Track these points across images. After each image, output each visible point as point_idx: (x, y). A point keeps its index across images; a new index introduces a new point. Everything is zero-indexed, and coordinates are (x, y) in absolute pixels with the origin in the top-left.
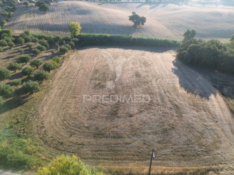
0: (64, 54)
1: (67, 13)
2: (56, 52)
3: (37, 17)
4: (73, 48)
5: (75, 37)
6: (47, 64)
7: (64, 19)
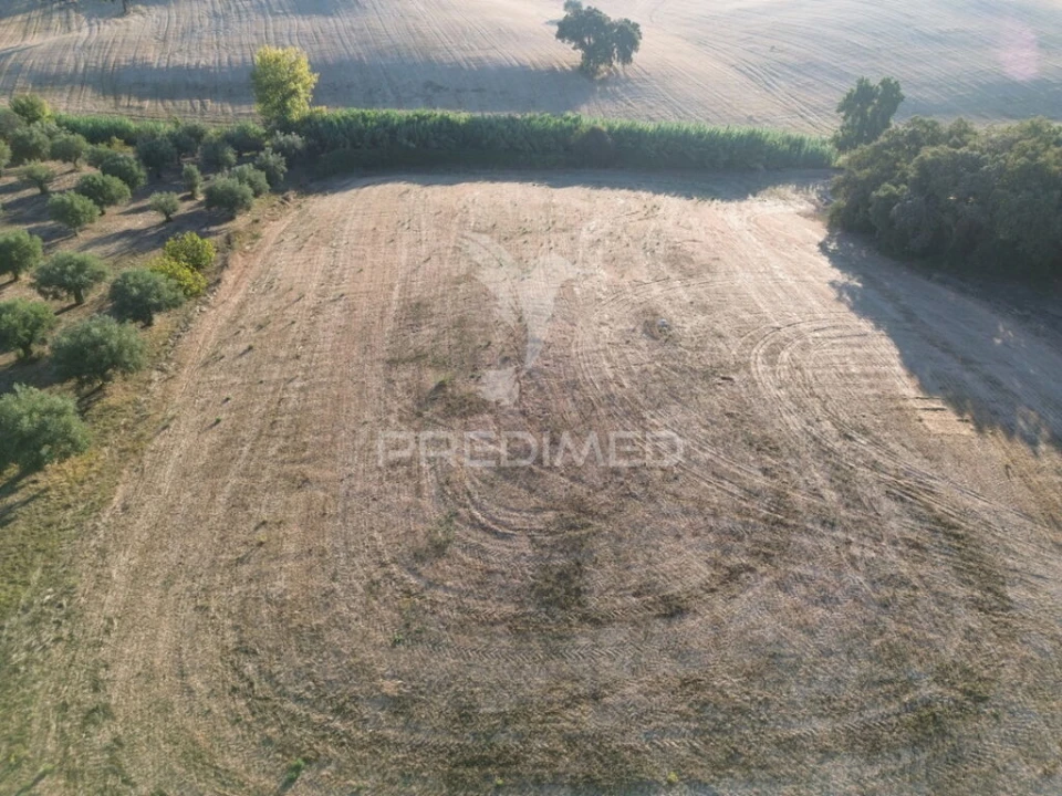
0: (232, 218)
1: (237, 7)
2: (184, 208)
3: (85, 33)
4: (277, 185)
5: (287, 127)
6: (131, 278)
7: (223, 39)
